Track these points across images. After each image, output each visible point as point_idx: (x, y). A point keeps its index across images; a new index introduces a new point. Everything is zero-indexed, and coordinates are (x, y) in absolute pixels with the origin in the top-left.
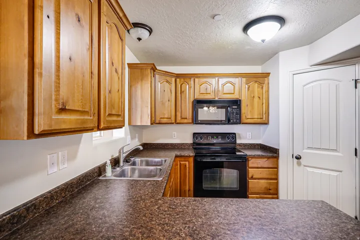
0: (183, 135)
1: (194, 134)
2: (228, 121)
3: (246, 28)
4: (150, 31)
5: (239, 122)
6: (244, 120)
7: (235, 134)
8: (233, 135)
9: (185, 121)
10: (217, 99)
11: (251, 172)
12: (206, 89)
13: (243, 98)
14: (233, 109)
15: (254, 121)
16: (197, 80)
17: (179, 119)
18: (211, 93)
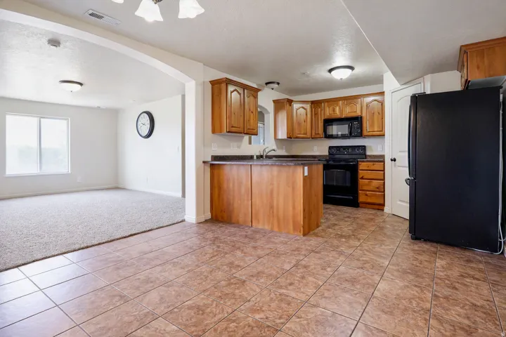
0: (321, 149)
1: (330, 147)
2: (351, 135)
4: (278, 84)
5: (361, 135)
6: (365, 133)
7: (364, 146)
8: (364, 148)
9: (318, 136)
10: (343, 117)
11: (361, 174)
12: (334, 110)
13: (364, 115)
14: (355, 125)
15: (374, 133)
16: (326, 104)
17: (313, 134)
18: (338, 113)
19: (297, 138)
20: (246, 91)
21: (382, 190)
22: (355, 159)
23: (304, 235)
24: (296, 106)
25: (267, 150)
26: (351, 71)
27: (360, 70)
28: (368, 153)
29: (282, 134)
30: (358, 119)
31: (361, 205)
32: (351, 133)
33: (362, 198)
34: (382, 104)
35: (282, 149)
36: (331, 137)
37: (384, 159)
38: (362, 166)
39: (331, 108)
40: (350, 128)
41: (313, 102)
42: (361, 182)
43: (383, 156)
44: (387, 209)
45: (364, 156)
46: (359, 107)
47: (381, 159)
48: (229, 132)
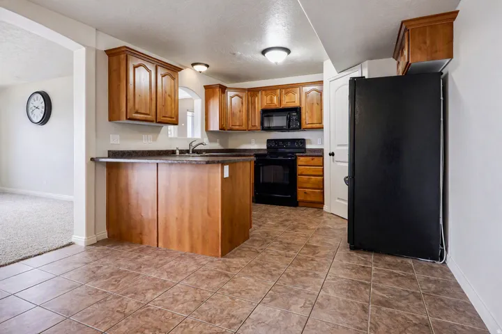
1: (268, 140)
2: (289, 128)
3: (264, 52)
4: (207, 66)
5: (299, 128)
6: (304, 126)
7: (304, 140)
8: (303, 141)
9: (254, 128)
10: (282, 107)
11: (300, 169)
12: (272, 100)
13: (303, 106)
14: (293, 115)
15: (314, 126)
16: (264, 92)
17: (250, 126)
18: (275, 102)
19: (231, 130)
20: (159, 68)
21: (321, 187)
22: (293, 153)
23: (223, 255)
24: (230, 94)
25: (194, 144)
26: (286, 53)
27: (298, 53)
28: (308, 146)
29: (215, 126)
30: (297, 110)
31: (300, 204)
32: (289, 126)
33: (300, 197)
34: (321, 93)
35: (216, 142)
36: (269, 129)
37: (323, 153)
38: (301, 160)
39: (269, 97)
40: (289, 120)
41: (250, 90)
42: (300, 178)
43: (322, 150)
44: (326, 208)
45: (303, 150)
46: (297, 96)
47: (319, 154)
48: (130, 119)
